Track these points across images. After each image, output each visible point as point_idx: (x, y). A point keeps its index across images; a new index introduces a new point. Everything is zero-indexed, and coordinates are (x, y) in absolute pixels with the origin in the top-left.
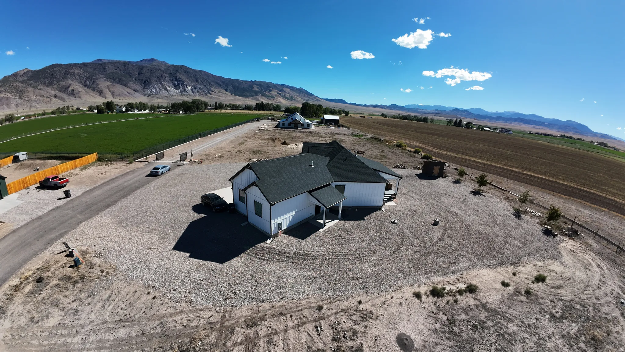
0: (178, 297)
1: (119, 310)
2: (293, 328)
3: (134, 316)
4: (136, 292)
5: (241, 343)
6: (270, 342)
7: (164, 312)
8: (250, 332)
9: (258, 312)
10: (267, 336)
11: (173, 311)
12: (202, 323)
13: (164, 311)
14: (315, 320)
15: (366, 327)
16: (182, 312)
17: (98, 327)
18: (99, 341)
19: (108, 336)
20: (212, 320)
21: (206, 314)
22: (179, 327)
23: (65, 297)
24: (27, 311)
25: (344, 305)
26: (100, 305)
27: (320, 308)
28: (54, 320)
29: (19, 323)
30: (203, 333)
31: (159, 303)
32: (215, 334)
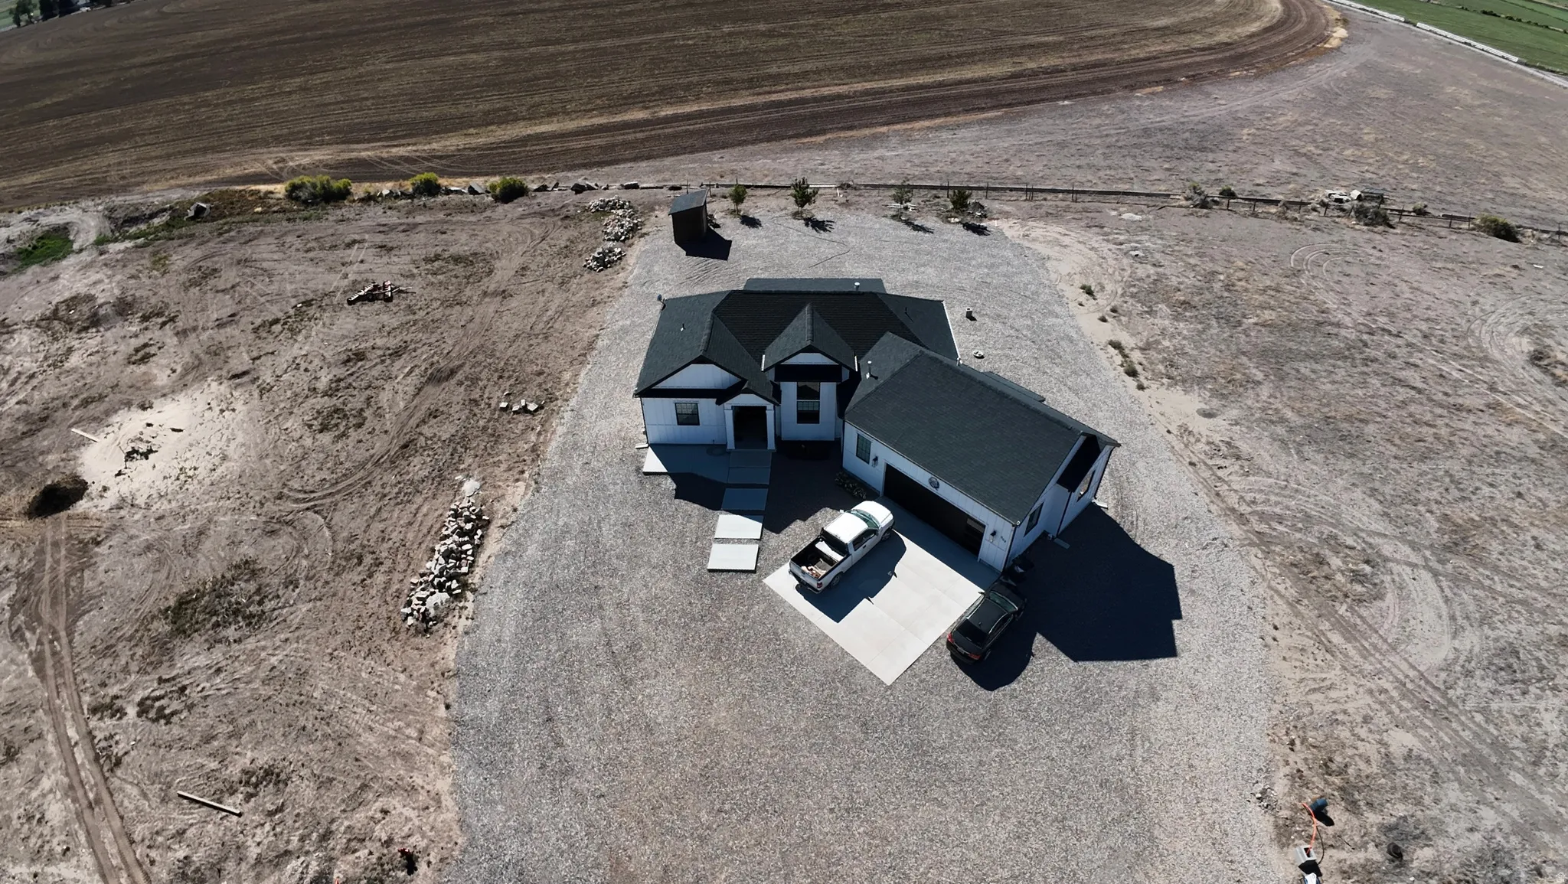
0: (1256, 600)
1: (1319, 662)
2: (1229, 486)
3: (1311, 638)
4: (1284, 659)
5: (1269, 525)
6: (1254, 503)
7: (1285, 606)
8: (1253, 519)
9: (1227, 515)
10: (1250, 506)
11: (1276, 597)
12: (1269, 564)
13: (1283, 607)
14: (1212, 470)
15: (1200, 435)
16: (1270, 587)
17: (1354, 670)
18: (1364, 657)
19: (1352, 653)
20: (1261, 556)
21: (1258, 563)
22: (1289, 583)
23: (1368, 761)
24: (1442, 805)
25: (1179, 446)
26: (1333, 694)
27: (1192, 464)
28: (1401, 741)
29: (1462, 797)
30: (1278, 559)
31: (1277, 618)
32: (1273, 548)
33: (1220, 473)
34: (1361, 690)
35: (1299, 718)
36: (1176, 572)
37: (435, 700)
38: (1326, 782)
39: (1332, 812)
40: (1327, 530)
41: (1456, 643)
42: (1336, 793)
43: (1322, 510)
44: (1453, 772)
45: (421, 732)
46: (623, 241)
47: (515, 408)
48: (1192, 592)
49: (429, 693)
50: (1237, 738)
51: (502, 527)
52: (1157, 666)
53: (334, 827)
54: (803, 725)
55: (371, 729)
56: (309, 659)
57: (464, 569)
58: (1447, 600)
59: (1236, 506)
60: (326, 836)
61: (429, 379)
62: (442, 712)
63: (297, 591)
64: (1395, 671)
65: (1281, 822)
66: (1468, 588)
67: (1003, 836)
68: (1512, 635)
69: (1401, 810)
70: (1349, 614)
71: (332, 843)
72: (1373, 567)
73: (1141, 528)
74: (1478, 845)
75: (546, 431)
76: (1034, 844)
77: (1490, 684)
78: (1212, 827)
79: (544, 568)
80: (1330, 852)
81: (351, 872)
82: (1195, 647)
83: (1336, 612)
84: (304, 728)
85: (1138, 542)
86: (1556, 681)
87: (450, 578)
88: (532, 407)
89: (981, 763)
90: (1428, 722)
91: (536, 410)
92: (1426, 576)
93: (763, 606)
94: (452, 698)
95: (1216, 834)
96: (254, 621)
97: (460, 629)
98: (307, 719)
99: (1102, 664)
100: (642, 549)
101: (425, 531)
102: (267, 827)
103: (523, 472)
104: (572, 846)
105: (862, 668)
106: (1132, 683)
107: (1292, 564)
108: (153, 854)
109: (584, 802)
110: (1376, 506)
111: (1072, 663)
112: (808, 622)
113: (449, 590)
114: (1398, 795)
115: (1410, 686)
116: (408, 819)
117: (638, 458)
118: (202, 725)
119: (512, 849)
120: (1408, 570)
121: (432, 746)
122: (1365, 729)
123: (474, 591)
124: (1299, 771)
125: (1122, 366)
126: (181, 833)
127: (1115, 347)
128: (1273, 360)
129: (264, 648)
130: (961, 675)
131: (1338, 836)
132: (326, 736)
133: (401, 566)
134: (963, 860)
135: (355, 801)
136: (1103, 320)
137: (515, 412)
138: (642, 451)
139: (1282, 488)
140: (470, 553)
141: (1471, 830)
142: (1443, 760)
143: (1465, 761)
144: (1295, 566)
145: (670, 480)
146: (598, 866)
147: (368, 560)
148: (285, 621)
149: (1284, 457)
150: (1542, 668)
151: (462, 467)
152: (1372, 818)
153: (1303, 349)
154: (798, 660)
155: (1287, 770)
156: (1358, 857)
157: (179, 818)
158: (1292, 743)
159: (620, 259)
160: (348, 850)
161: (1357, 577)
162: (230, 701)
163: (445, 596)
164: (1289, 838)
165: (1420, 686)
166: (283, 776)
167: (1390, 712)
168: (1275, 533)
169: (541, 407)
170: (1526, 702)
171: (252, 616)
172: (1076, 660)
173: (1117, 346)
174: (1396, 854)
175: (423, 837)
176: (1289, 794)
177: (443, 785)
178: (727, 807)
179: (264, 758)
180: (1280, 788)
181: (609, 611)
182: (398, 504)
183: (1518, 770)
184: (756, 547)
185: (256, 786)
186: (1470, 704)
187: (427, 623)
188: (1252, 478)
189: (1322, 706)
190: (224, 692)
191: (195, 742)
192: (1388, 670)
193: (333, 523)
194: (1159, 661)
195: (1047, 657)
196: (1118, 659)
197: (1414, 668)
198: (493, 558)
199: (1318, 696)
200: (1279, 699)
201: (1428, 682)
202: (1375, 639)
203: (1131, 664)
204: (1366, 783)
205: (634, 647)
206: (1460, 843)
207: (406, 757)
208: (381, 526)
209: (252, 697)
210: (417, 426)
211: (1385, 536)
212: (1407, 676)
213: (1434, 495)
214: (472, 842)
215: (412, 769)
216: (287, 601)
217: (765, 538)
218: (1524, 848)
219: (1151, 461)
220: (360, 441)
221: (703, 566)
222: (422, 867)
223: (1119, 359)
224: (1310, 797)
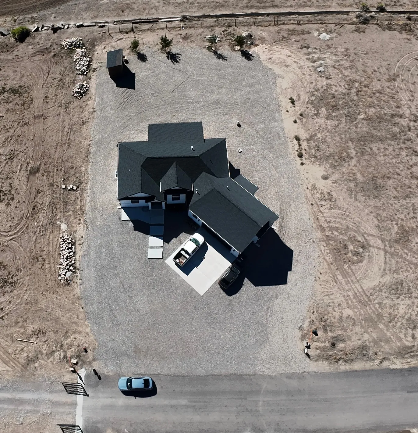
0: (318, 263)
1: (331, 285)
2: (323, 215)
3: (331, 277)
4: (320, 284)
5: (332, 232)
6: (330, 222)
7: (327, 265)
8: (327, 230)
9: (318, 228)
10: (328, 224)
11: (324, 262)
12: (327, 248)
14: (319, 207)
15: (319, 189)
16: (324, 259)
17: (341, 289)
18: (347, 284)
19: (344, 283)
20: (325, 245)
21: (323, 248)
22: (331, 256)
23: (335, 318)
24: (352, 332)
25: (309, 195)
26: (331, 297)
27: (312, 204)
28: (348, 312)
29: (360, 330)
30: (331, 246)
31: (322, 270)
32: (330, 242)
33: (321, 209)
34: (341, 295)
35: (318, 304)
36: (294, 253)
37: (78, 306)
38: (320, 324)
39: (319, 333)
40: (353, 233)
41: (381, 280)
42: (322, 327)
43: (354, 225)
44: (360, 323)
45: (78, 316)
46: (86, 75)
47: (69, 188)
48: (297, 261)
49: (76, 304)
50: (298, 310)
51: (80, 244)
52: (280, 287)
53: (63, 343)
54: (179, 308)
55: (63, 316)
56: (36, 296)
57: (73, 262)
58: (385, 263)
59: (322, 224)
60: (62, 346)
61: (30, 172)
62: (81, 310)
63: (22, 272)
64: (355, 289)
65: (303, 334)
66: (396, 258)
67: (229, 336)
68: (403, 277)
69: (339, 332)
70: (348, 268)
71: (64, 348)
72: (364, 249)
73: (286, 236)
74: (359, 344)
75: (83, 199)
76: (237, 338)
77: (386, 295)
78: (284, 335)
79: (98, 260)
80: (315, 343)
81: (71, 354)
82: (293, 281)
83: (344, 267)
84: (44, 317)
85: (284, 242)
86: (412, 295)
87: (70, 266)
88: (75, 188)
89: (226, 317)
90: (359, 307)
91: (76, 189)
92: (382, 253)
93: (166, 270)
94: (83, 305)
95: (285, 336)
96: (13, 284)
97: (79, 283)
98: (44, 314)
99: (263, 287)
100: (127, 251)
101: (55, 247)
102: (45, 345)
103: (80, 220)
104: (124, 343)
105: (195, 290)
106: (271, 294)
107: (334, 249)
108: (17, 356)
109: (125, 332)
110: (376, 222)
111: (254, 287)
112: (179, 276)
113: (71, 270)
114: (340, 328)
115: (358, 295)
116: (82, 340)
117: (118, 213)
118: (14, 319)
119: (110, 345)
120: (376, 250)
121: (82, 320)
122: (338, 308)
123: (78, 270)
124: (313, 320)
125: (297, 151)
126: (22, 350)
127: (297, 140)
128: (362, 143)
129: (21, 293)
130: (222, 292)
131: (318, 339)
132: (51, 319)
133: (52, 261)
134: (219, 343)
135: (66, 336)
136: (295, 122)
137: (69, 190)
138: (119, 210)
139: (342, 215)
140: (73, 255)
141: (359, 340)
142: (358, 319)
143: (366, 320)
144: (336, 249)
145: (131, 223)
146: (131, 347)
147: (40, 259)
148: (23, 283)
149: (349, 199)
150: (409, 289)
151: (58, 217)
152: (330, 334)
153: (379, 134)
154: (177, 288)
155: (309, 320)
156: (322, 345)
157: (20, 346)
158: (314, 312)
159: (87, 90)
160: (68, 349)
161: (356, 254)
162: (18, 311)
163: (71, 273)
164: (304, 338)
165: (361, 295)
166: (44, 331)
167: (348, 303)
168: (333, 236)
169: (78, 187)
170: (396, 302)
171: (11, 283)
172: (256, 286)
173: (297, 139)
174: (333, 345)
175: (87, 343)
176: (308, 327)
177: (88, 330)
178: (161, 331)
179: (36, 327)
180: (306, 325)
181: (121, 274)
182: (41, 236)
183: (383, 324)
184: (162, 249)
185: (37, 335)
186: (376, 301)
187: (68, 282)
188: (333, 211)
189: (327, 300)
190: (15, 309)
191: (14, 324)
192: (353, 289)
193: (22, 245)
194: (280, 286)
195: (247, 285)
196: (268, 285)
197: (362, 288)
198: (81, 257)
199: (327, 297)
200: (314, 298)
201: (365, 293)
202: (353, 278)
203: (272, 287)
204: (332, 325)
205: (130, 287)
206: (354, 343)
207: (76, 323)
208: (39, 245)
209: (24, 309)
210: (35, 198)
211: (374, 236)
212: (358, 291)
213: (402, 216)
214: (99, 344)
215: (78, 326)
216: (20, 277)
217: (165, 245)
218: (374, 346)
219: (297, 203)
220: (16, 207)
221: (146, 257)
222: (89, 351)
223: (297, 147)
224: (314, 327)
